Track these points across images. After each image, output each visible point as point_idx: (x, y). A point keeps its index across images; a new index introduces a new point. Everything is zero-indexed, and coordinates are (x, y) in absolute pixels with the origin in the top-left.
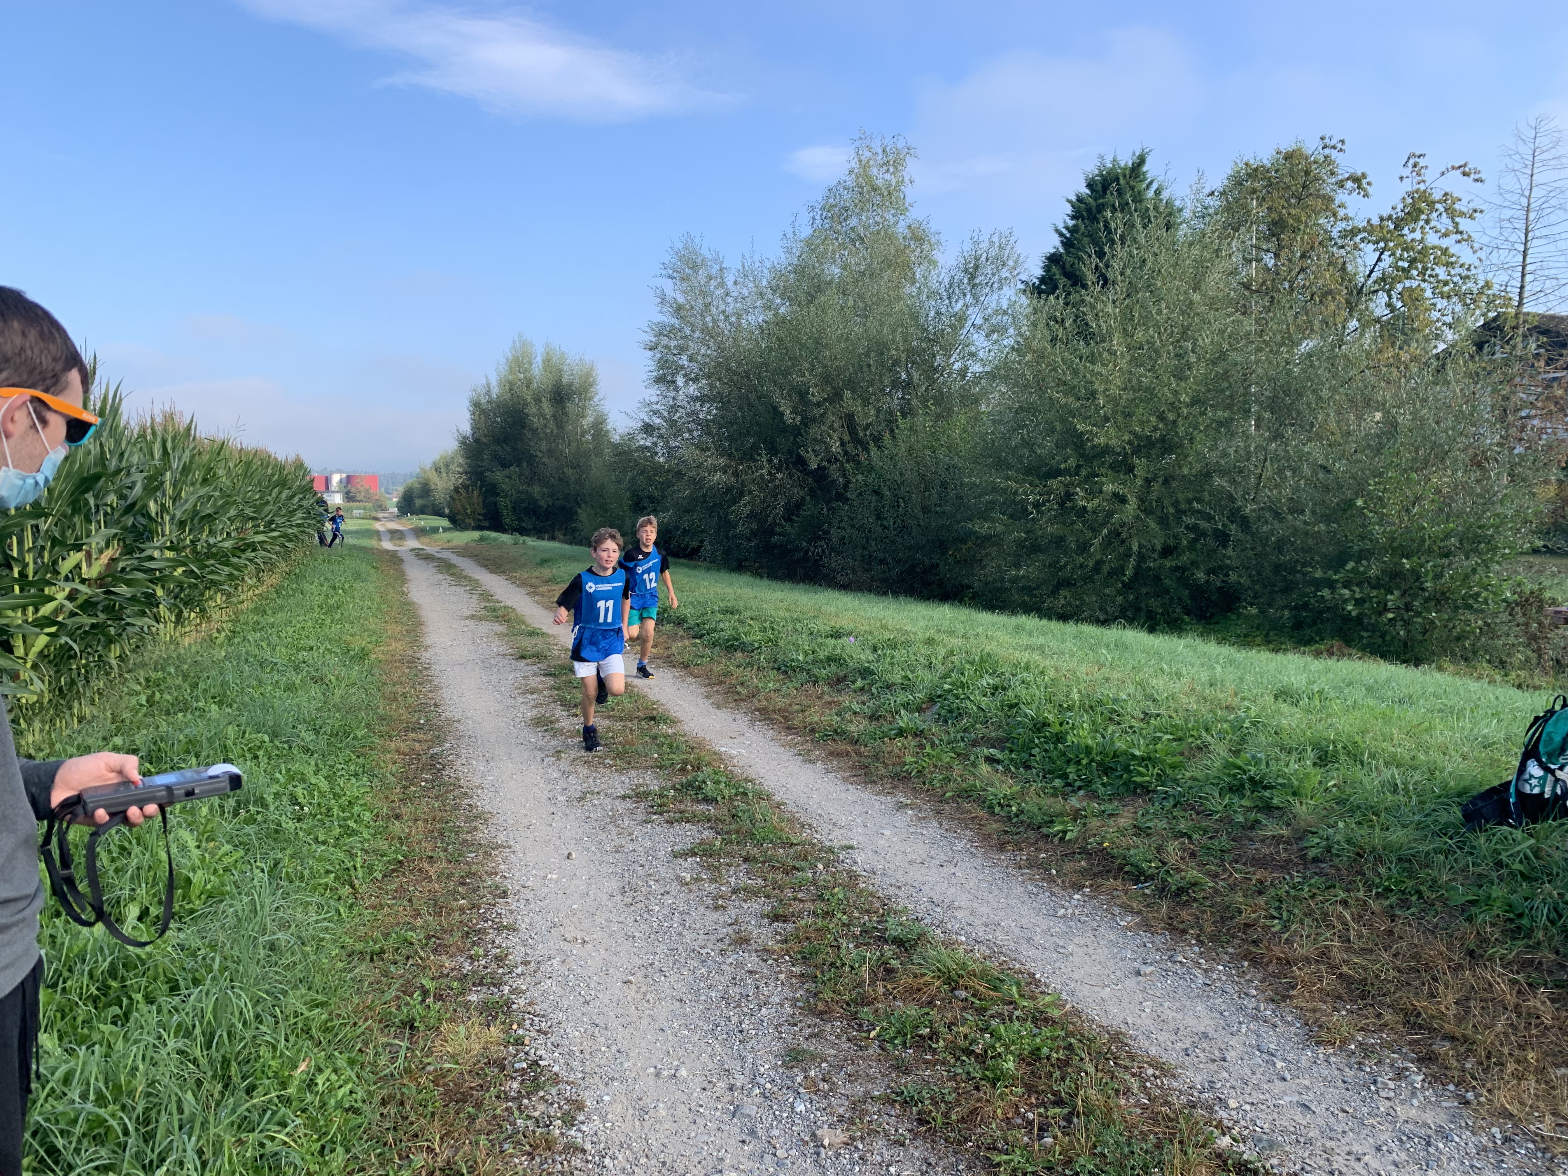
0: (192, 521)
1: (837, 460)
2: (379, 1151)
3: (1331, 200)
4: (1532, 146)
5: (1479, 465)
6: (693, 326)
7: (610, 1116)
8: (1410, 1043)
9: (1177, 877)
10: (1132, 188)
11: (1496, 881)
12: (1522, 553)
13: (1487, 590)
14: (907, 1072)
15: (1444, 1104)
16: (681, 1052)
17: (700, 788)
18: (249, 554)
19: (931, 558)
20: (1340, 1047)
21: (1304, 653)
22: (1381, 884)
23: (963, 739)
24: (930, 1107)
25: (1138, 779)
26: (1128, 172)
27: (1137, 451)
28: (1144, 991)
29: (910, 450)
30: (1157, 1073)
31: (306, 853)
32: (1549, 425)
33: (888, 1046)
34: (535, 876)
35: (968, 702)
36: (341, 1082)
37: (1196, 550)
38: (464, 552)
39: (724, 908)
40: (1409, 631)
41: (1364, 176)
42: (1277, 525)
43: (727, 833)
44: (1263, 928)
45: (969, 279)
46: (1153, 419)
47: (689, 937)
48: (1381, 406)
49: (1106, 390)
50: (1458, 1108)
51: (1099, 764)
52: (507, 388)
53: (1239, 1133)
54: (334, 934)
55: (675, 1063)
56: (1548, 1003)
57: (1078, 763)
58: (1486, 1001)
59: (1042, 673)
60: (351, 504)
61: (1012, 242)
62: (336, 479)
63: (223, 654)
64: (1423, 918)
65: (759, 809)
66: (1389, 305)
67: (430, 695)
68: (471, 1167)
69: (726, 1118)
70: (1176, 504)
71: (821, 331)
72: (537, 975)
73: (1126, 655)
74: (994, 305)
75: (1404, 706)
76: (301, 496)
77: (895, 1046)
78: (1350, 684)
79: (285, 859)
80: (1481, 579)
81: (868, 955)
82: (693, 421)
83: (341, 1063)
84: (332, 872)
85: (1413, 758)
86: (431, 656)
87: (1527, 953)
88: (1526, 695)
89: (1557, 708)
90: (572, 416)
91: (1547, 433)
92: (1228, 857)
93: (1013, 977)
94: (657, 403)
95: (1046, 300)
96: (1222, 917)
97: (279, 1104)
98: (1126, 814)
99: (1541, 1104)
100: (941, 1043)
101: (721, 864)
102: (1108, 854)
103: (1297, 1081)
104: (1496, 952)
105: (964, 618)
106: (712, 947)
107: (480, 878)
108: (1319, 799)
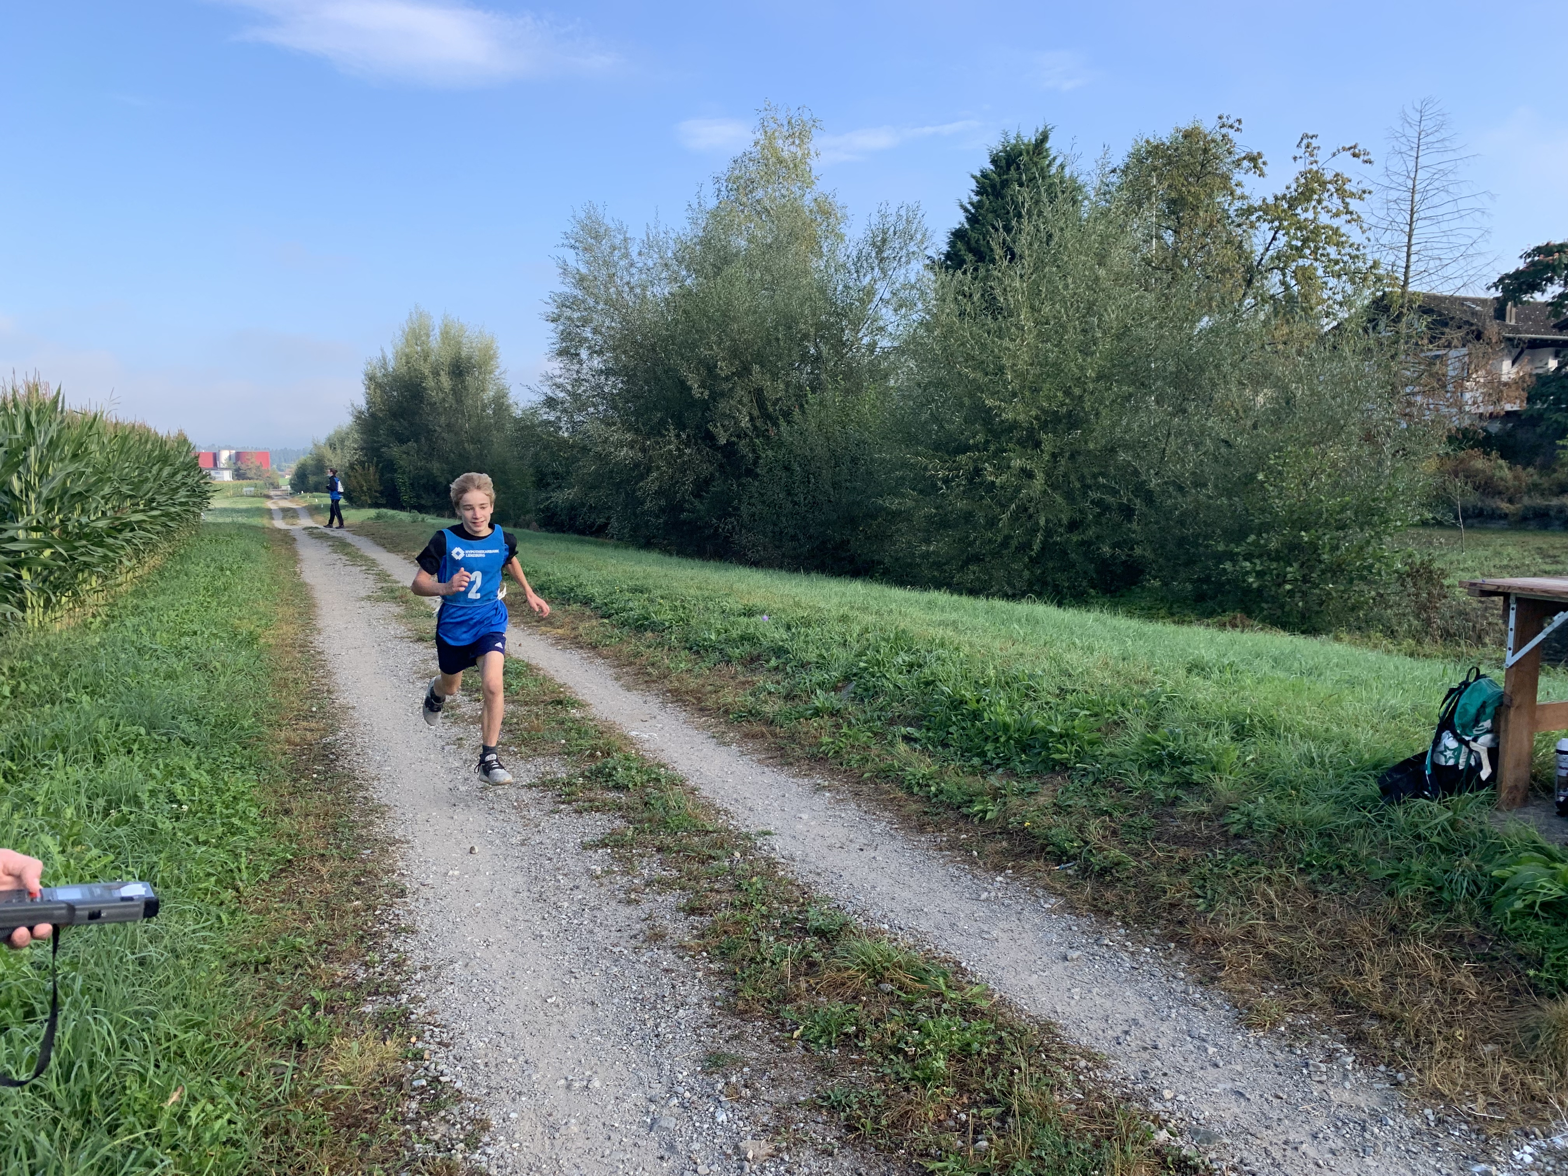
0: (61, 498)
1: (746, 435)
3: (1228, 178)
4: (1417, 128)
5: (1371, 439)
6: (596, 297)
7: (517, 1136)
8: (1339, 1023)
9: (1100, 857)
10: (1036, 164)
11: (1415, 854)
12: (1411, 525)
13: (1380, 561)
14: (833, 1074)
15: (1376, 1086)
16: (593, 1060)
17: (610, 775)
18: (128, 534)
19: (842, 534)
20: (1270, 1030)
21: (1208, 625)
22: (1302, 859)
23: (879, 718)
24: (858, 1112)
25: (1056, 756)
26: (1031, 147)
27: (1044, 426)
28: (1070, 977)
29: (819, 426)
30: (1090, 1064)
31: (184, 855)
32: (1431, 401)
33: (813, 1046)
34: (435, 873)
35: (884, 680)
36: (218, 1112)
37: (1101, 524)
38: (360, 530)
39: (637, 902)
40: (1307, 602)
41: (1260, 155)
42: (1180, 499)
43: (639, 822)
44: (1188, 907)
45: (877, 253)
46: (1060, 394)
47: (600, 934)
48: (1278, 382)
49: (1014, 365)
50: (1390, 1089)
51: (1017, 741)
52: (404, 361)
53: (1175, 1126)
54: (214, 944)
55: (588, 1073)
56: (1472, 978)
57: (997, 740)
58: (1412, 977)
59: (957, 649)
60: (241, 482)
61: (919, 215)
62: (224, 455)
63: (98, 640)
64: (1344, 893)
65: (673, 796)
66: (1283, 283)
67: (323, 681)
69: (643, 1132)
70: (1082, 479)
71: (729, 303)
72: (438, 981)
73: (1038, 629)
74: (901, 279)
75: (1312, 677)
76: (185, 473)
77: (820, 1046)
78: (1258, 655)
79: (162, 862)
80: (1375, 550)
81: (790, 948)
82: (598, 395)
83: (219, 1090)
84: (214, 875)
85: (1327, 730)
86: (325, 639)
87: (1448, 927)
88: (1420, 664)
89: (1471, 680)
90: (472, 390)
91: (1429, 409)
92: (1150, 835)
93: (939, 967)
94: (560, 376)
95: (953, 275)
96: (1146, 898)
97: (147, 1142)
98: (1045, 792)
99: (1472, 1083)
100: (868, 1042)
101: (633, 856)
102: (1030, 834)
103: (1229, 1067)
104: (1419, 926)
105: (877, 594)
106: (625, 944)
107: (376, 876)
108: (1238, 774)
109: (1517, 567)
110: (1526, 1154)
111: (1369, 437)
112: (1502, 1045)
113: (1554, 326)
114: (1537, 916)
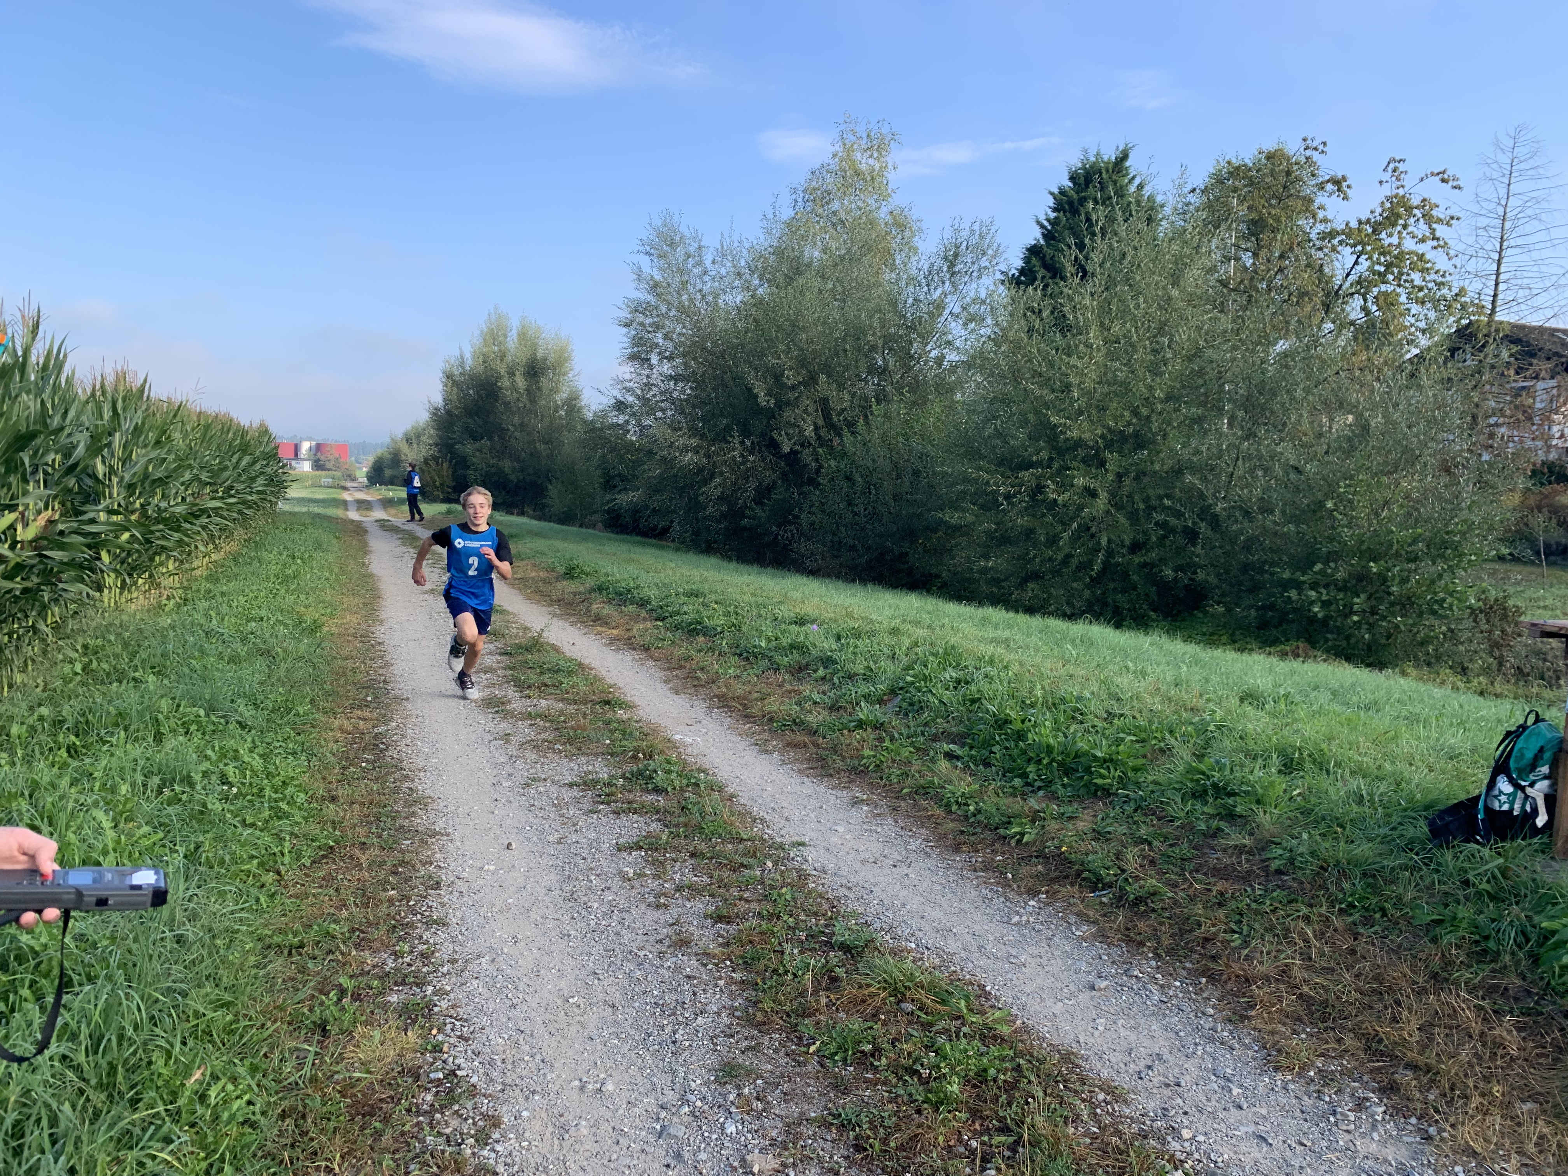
0: (143, 483)
1: (810, 444)
2: (272, 1170)
3: (1310, 201)
4: (1510, 155)
5: (1448, 470)
6: (669, 303)
7: (527, 1135)
8: (1371, 1071)
9: (1136, 886)
10: (1115, 182)
11: (1463, 900)
12: (1487, 560)
13: (1451, 595)
14: (846, 1092)
15: (1406, 1139)
16: (609, 1063)
17: (651, 778)
18: (204, 520)
19: (901, 546)
20: (1299, 1074)
21: (1270, 654)
22: (1344, 899)
23: (923, 734)
24: (868, 1132)
25: (1099, 781)
26: (1111, 166)
27: (1109, 446)
28: (1096, 1007)
29: (883, 437)
30: (1108, 1098)
31: (230, 837)
32: (1516, 433)
33: (828, 1062)
34: (471, 867)
35: (930, 696)
36: (238, 1092)
37: (1165, 547)
39: (666, 906)
40: (1374, 635)
41: (1344, 178)
42: (1246, 524)
43: (676, 826)
44: (1222, 942)
45: (949, 267)
46: (1127, 414)
47: (627, 936)
48: (1353, 409)
49: (1081, 383)
50: (1421, 1143)
51: (1060, 764)
52: (481, 360)
53: (1192, 1167)
54: (251, 926)
55: (602, 1076)
56: (1515, 1033)
57: (1039, 762)
58: (1450, 1028)
59: (1006, 667)
60: (320, 472)
61: (993, 231)
62: (305, 446)
63: (169, 622)
64: (1386, 937)
65: (711, 802)
66: (1364, 309)
67: (381, 671)
69: (652, 1138)
70: (1146, 500)
71: (799, 313)
72: (463, 975)
73: (1091, 650)
74: (972, 294)
75: (1370, 712)
76: (265, 463)
77: (835, 1062)
78: (1316, 688)
79: (207, 843)
80: (1446, 585)
81: (812, 961)
82: (667, 400)
83: (241, 1070)
84: (257, 857)
85: (1379, 768)
86: (386, 630)
87: (1494, 978)
88: (1488, 704)
89: (1529, 723)
90: (545, 391)
91: (1513, 441)
92: (1189, 866)
93: (963, 989)
94: (631, 380)
95: (1024, 291)
96: (1180, 930)
97: (167, 1119)
98: (1085, 817)
99: (1507, 1142)
100: (884, 1061)
101: (665, 860)
102: (1066, 859)
103: (1253, 1110)
104: (1462, 976)
105: (931, 608)
106: (650, 948)
107: (413, 867)
108: (1283, 808)
111: (1445, 469)
112: (1541, 1104)
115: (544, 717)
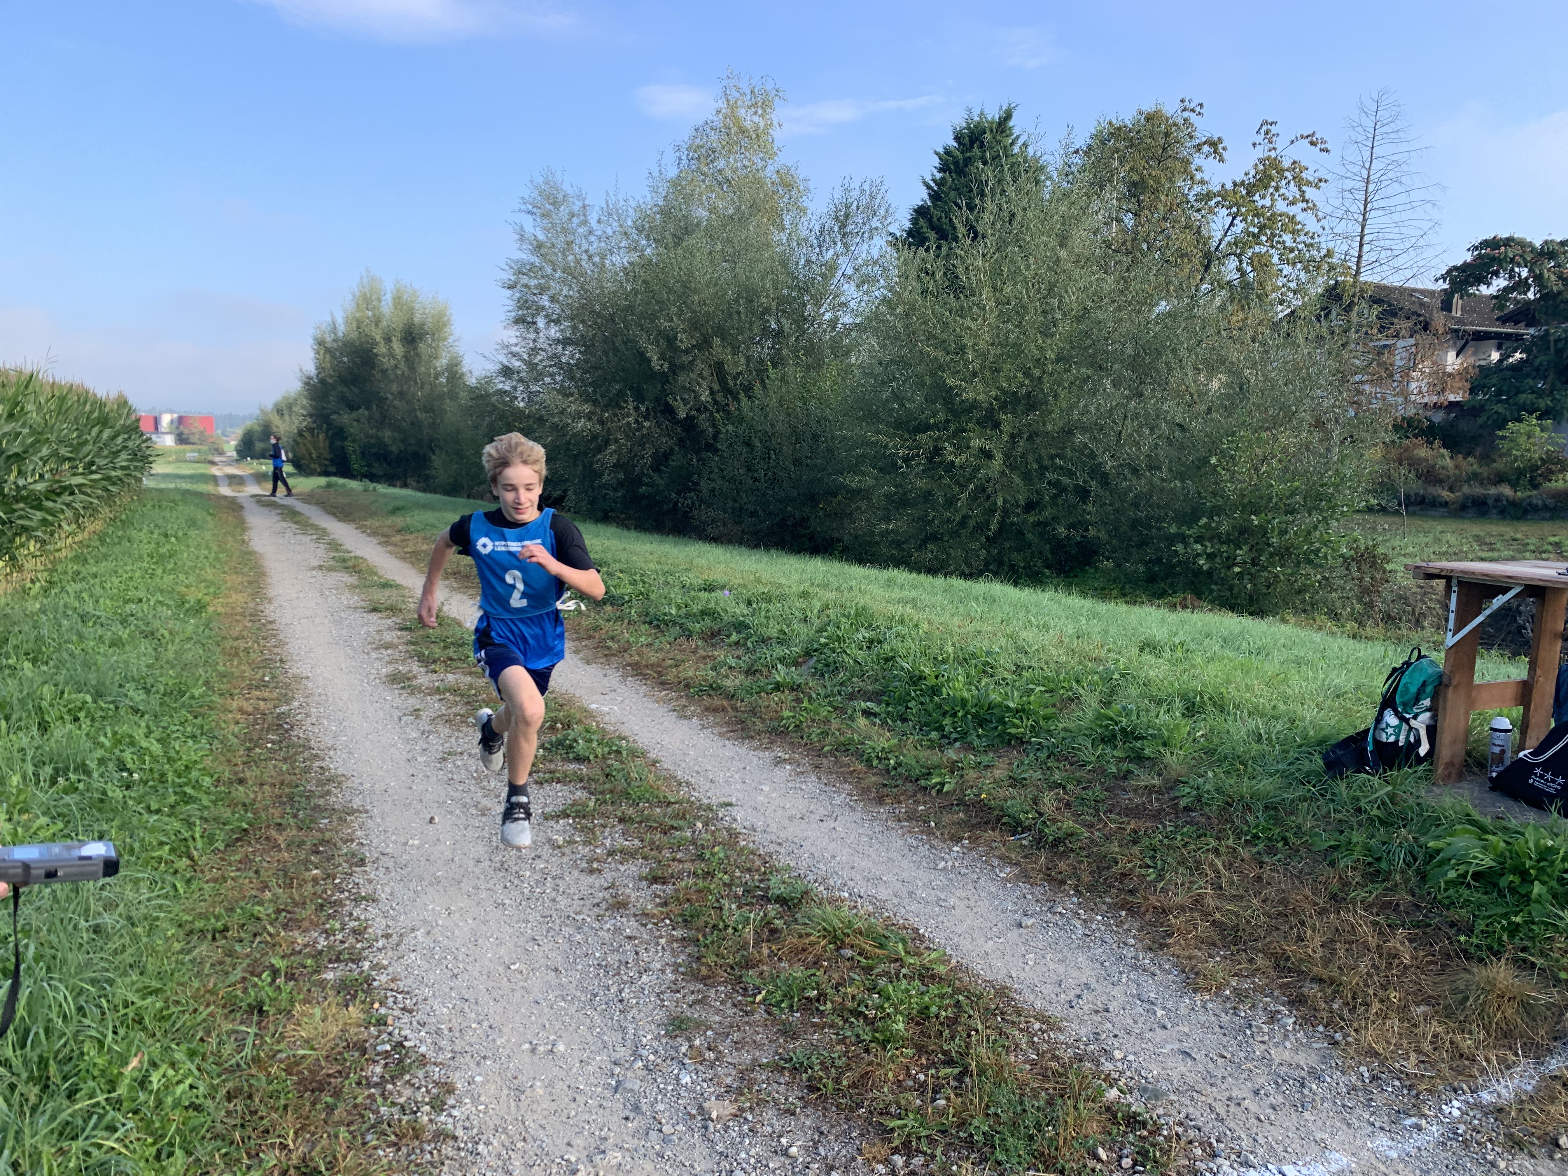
1: (706, 409)
2: (224, 1151)
3: (1188, 163)
4: (1373, 119)
5: (1321, 426)
6: (554, 264)
7: (483, 1098)
8: (1281, 987)
9: (1054, 828)
10: (999, 143)
11: (1356, 826)
12: (1358, 511)
13: (1327, 546)
14: (794, 1037)
15: (1315, 1045)
16: (558, 1025)
17: (571, 747)
18: (66, 498)
19: (802, 511)
20: (1216, 993)
21: (1159, 606)
22: (1249, 831)
23: (839, 693)
24: (820, 1073)
25: (1013, 731)
26: (994, 125)
27: (1003, 407)
28: (1025, 943)
29: (780, 401)
30: (1044, 1027)
31: (136, 824)
32: (1378, 390)
33: (775, 1010)
34: (395, 842)
35: (844, 656)
36: (180, 1077)
37: (1057, 505)
38: (309, 498)
39: (599, 871)
40: (1255, 585)
41: (1220, 140)
42: (1134, 482)
43: (600, 793)
44: (1138, 877)
45: (840, 228)
46: (1019, 375)
47: (563, 902)
48: (1234, 367)
49: (975, 344)
50: (1328, 1049)
51: (975, 716)
52: (354, 326)
53: (1125, 1084)
54: (170, 912)
55: (552, 1037)
56: (1407, 943)
57: (954, 715)
58: (1351, 943)
59: (916, 626)
60: (183, 447)
61: (882, 191)
62: (166, 420)
63: (38, 606)
64: (1288, 864)
65: (635, 768)
66: (1239, 269)
67: (276, 650)
68: (330, 1162)
69: (608, 1094)
70: (1039, 460)
71: (690, 274)
72: (400, 948)
73: (994, 607)
74: (864, 256)
75: (1260, 657)
76: (126, 436)
77: (782, 1010)
78: (1208, 636)
79: (113, 831)
80: (1322, 535)
81: (752, 915)
82: (555, 365)
83: (179, 1056)
84: (167, 844)
85: (1274, 707)
86: (276, 608)
87: (1385, 895)
88: (1363, 646)
89: (1413, 660)
90: (425, 358)
91: (1376, 398)
92: (1103, 807)
93: (898, 933)
94: (516, 345)
95: (916, 253)
96: (1098, 867)
97: (108, 1107)
98: (1001, 765)
99: (1405, 1042)
100: (829, 1005)
101: (595, 826)
102: (985, 805)
103: (1177, 1028)
104: (1358, 895)
105: (837, 572)
106: (588, 912)
107: (335, 845)
108: (1188, 749)
109: (1455, 554)
110: (1454, 1108)
111: (1319, 424)
112: (1434, 1006)
113: (1498, 319)
114: (1468, 885)
115: (455, 691)
